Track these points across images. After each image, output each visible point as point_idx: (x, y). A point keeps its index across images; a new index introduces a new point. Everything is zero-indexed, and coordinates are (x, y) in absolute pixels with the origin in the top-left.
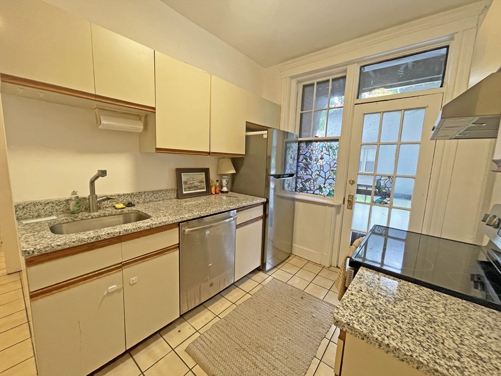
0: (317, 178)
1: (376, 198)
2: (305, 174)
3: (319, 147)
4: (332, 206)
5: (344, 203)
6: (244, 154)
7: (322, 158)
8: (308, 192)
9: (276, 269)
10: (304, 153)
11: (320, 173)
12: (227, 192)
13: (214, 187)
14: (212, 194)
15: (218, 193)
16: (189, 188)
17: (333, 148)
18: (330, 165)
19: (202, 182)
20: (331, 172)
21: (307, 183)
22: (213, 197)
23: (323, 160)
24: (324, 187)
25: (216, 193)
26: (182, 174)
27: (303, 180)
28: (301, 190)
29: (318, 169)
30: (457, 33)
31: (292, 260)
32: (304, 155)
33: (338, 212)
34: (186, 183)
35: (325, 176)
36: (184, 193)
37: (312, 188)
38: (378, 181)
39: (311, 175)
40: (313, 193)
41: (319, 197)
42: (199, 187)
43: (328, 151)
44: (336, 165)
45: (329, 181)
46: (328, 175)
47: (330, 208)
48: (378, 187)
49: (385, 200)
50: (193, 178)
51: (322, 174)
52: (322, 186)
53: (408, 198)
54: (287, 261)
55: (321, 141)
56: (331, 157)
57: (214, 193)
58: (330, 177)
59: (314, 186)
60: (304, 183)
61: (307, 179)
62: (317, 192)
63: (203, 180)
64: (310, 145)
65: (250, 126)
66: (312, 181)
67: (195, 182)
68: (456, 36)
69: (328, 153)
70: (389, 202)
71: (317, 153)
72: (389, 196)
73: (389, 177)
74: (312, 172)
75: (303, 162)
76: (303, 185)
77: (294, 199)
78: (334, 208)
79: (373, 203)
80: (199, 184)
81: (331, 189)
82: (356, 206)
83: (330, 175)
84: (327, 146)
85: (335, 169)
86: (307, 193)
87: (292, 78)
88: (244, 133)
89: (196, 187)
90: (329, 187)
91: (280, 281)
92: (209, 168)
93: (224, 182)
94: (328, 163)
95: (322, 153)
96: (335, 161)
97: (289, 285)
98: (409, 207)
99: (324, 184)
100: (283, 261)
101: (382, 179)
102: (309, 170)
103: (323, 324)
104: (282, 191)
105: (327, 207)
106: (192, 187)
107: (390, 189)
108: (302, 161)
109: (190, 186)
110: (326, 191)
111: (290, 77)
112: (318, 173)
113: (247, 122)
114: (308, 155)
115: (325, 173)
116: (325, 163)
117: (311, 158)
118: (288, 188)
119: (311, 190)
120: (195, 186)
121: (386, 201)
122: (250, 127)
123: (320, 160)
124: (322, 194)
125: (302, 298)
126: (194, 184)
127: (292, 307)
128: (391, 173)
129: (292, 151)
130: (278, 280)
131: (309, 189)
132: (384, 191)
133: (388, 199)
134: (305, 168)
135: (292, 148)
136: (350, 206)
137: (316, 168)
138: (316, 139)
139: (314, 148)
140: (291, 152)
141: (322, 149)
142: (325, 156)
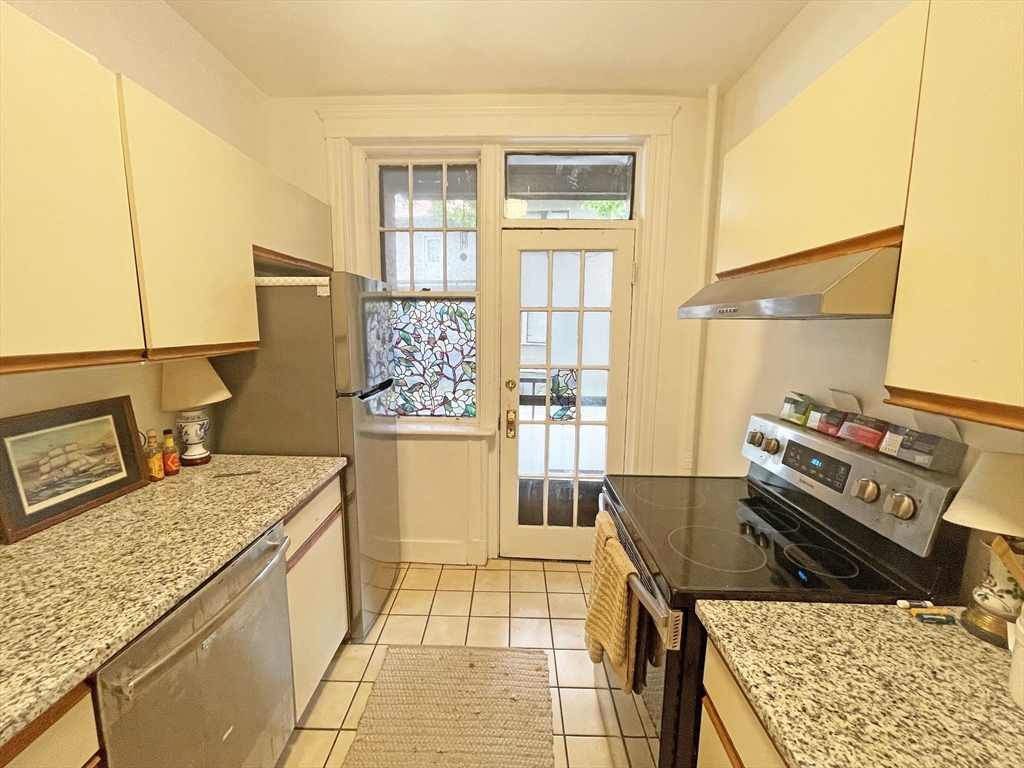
0: (437, 381)
1: (555, 409)
2: (408, 373)
3: (433, 314)
4: (480, 438)
5: (499, 429)
6: (258, 340)
7: (443, 338)
8: (420, 413)
9: (382, 619)
10: (400, 326)
11: (442, 369)
12: (206, 460)
13: (160, 455)
14: (154, 480)
15: (177, 472)
16: (50, 485)
17: (465, 316)
18: (462, 352)
19: (109, 449)
20: (464, 365)
21: (415, 394)
22: (158, 487)
23: (446, 341)
24: (455, 399)
25: (167, 473)
26: (8, 441)
27: (405, 388)
28: (402, 411)
29: (438, 362)
30: (650, 136)
31: (410, 579)
32: (402, 330)
33: (491, 448)
34: (31, 470)
35: (454, 375)
36: (29, 510)
37: (427, 403)
38: (555, 380)
39: (423, 376)
40: (432, 415)
41: (446, 423)
42: (99, 469)
43: (456, 322)
44: (474, 351)
45: (463, 386)
46: (459, 372)
47: (477, 444)
48: (555, 389)
49: (568, 413)
50: (63, 447)
51: (447, 371)
52: (450, 396)
53: (602, 402)
54: (397, 587)
55: (438, 299)
56: (462, 335)
57: (161, 475)
58: (465, 377)
59: (432, 399)
60: (409, 395)
61: (415, 385)
62: (440, 411)
63: (109, 443)
64: (412, 308)
65: (265, 258)
66: (426, 388)
67: (71, 457)
68: (648, 139)
69: (454, 326)
70: (574, 416)
71: (430, 327)
72: (574, 403)
73: (572, 371)
74: (425, 369)
75: (399, 346)
76: (405, 399)
77: (394, 437)
78: (484, 441)
79: (551, 419)
80: (94, 460)
81: (469, 402)
82: (522, 429)
83: (464, 373)
84: (451, 310)
85: (473, 360)
86: (417, 415)
87: (354, 142)
88: (252, 280)
89: (84, 475)
90: (464, 398)
91: (405, 646)
92: (127, 398)
93: (194, 431)
94: (458, 347)
95: (442, 326)
96: (471, 344)
97: (430, 647)
98: (603, 418)
99: (454, 393)
100: (392, 590)
101: (561, 374)
102: (415, 363)
103: (536, 707)
104: (368, 418)
105: (470, 441)
106: (66, 480)
107: (575, 392)
108: (397, 343)
109: (56, 476)
110: (458, 408)
111: (349, 139)
112: (437, 369)
113: (255, 248)
114: (409, 329)
115: (454, 369)
116: (450, 347)
117: (418, 338)
118: (378, 408)
119: (425, 408)
120: (76, 473)
121: (570, 414)
122: (266, 262)
123: (439, 342)
124: (452, 414)
125: (472, 666)
126: (74, 465)
127: (464, 701)
128: (573, 363)
129: (378, 321)
130: (400, 647)
131: (420, 407)
132: (565, 395)
133: (573, 409)
134: (407, 360)
135: (379, 314)
136: (512, 433)
137: (433, 359)
138: (425, 294)
139: (423, 315)
140: (375, 323)
141: (442, 317)
142: (449, 332)
